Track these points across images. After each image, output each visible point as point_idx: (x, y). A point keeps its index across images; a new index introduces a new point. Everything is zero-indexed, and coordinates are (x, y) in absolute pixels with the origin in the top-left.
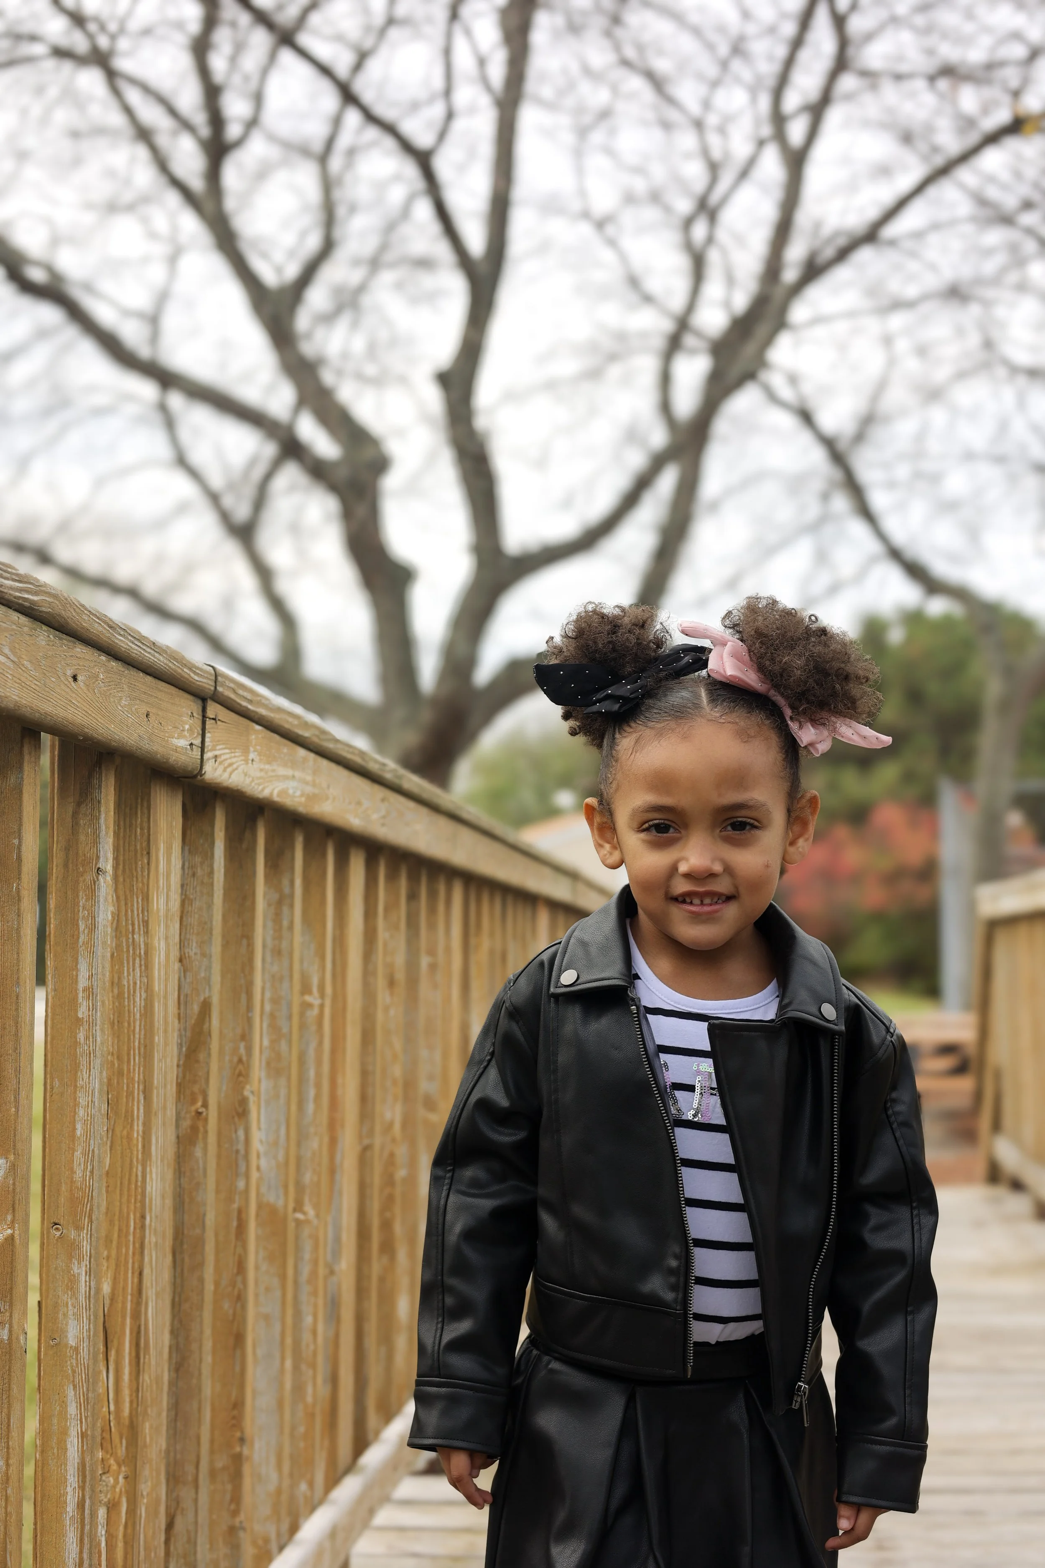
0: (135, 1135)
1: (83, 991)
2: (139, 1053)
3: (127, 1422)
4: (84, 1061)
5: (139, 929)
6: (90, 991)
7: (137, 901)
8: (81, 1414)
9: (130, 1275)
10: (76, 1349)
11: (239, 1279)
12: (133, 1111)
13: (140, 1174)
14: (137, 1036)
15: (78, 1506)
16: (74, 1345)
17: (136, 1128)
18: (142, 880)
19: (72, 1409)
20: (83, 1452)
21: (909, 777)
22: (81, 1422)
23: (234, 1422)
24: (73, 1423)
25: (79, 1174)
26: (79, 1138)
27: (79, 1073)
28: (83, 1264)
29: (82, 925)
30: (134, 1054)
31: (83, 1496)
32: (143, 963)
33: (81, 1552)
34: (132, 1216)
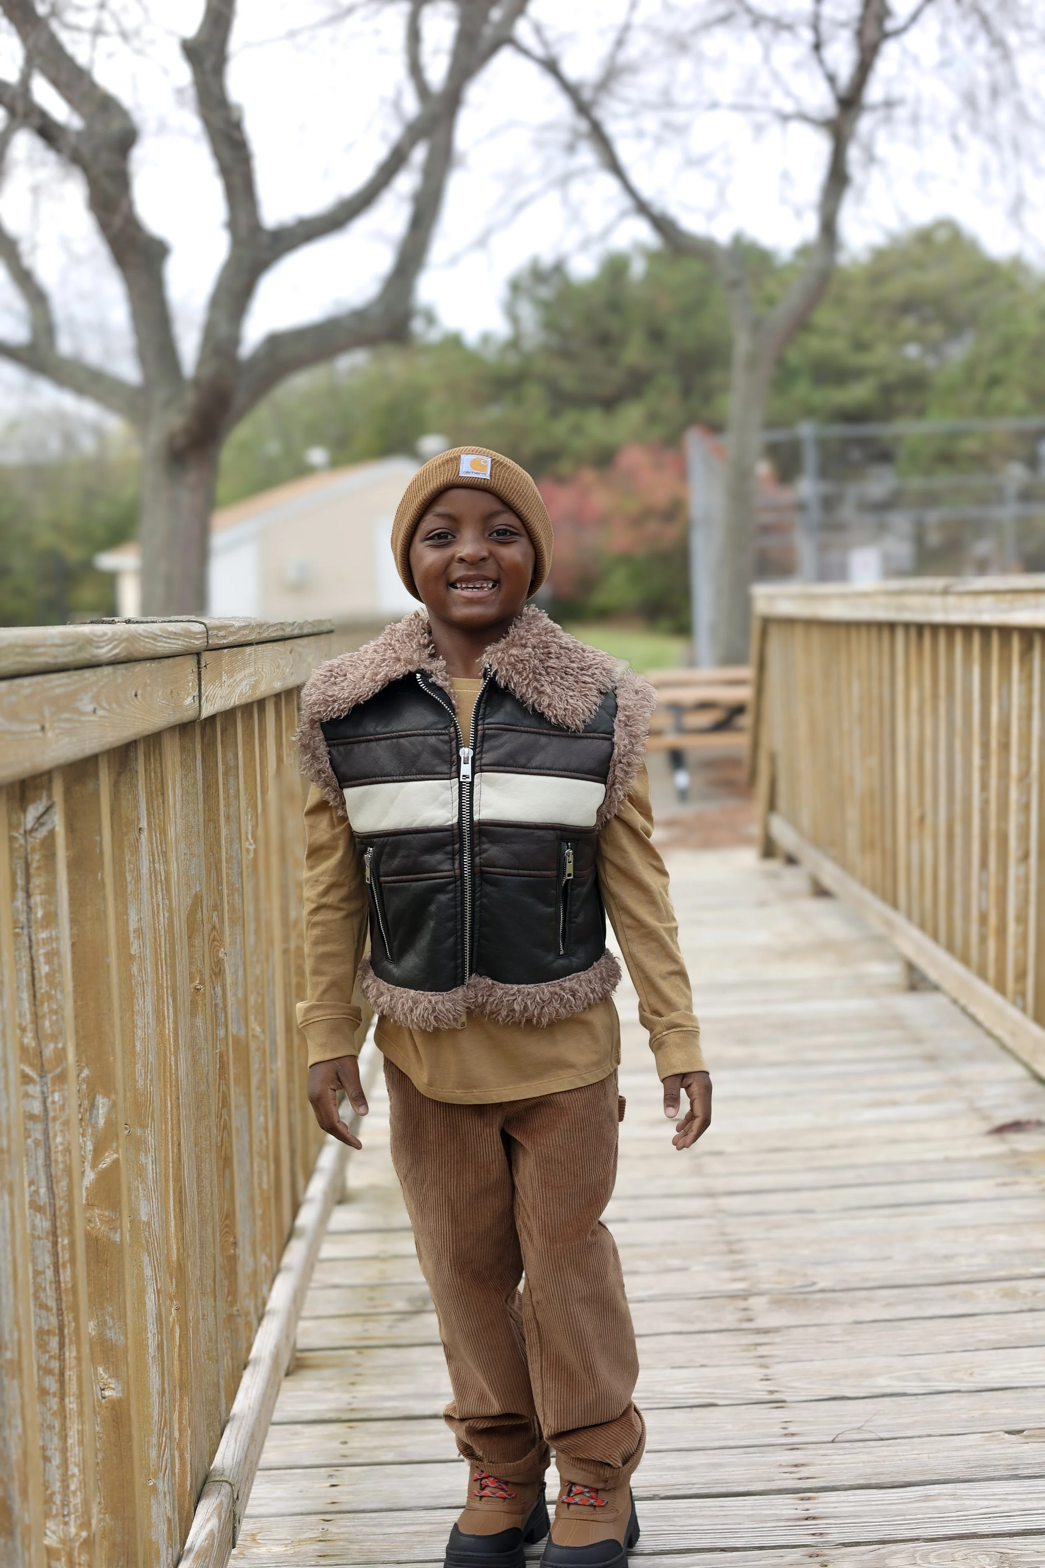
0: (167, 1032)
1: (134, 932)
2: (166, 963)
3: (175, 1265)
4: (139, 990)
5: (159, 859)
6: (139, 932)
7: (156, 835)
8: (156, 1275)
9: (170, 1146)
10: (148, 1224)
11: (225, 1111)
12: (163, 1012)
13: (173, 1063)
14: (163, 949)
15: (158, 1347)
16: (146, 1220)
17: (167, 1026)
18: (159, 817)
19: (148, 1272)
20: (159, 1305)
21: (653, 418)
22: (157, 1282)
23: (227, 1229)
24: (150, 1282)
25: (140, 1083)
26: (139, 1053)
27: (135, 1000)
28: (149, 1155)
29: (129, 878)
30: (161, 964)
31: (162, 1339)
32: (164, 887)
33: (163, 1384)
34: (169, 1099)
